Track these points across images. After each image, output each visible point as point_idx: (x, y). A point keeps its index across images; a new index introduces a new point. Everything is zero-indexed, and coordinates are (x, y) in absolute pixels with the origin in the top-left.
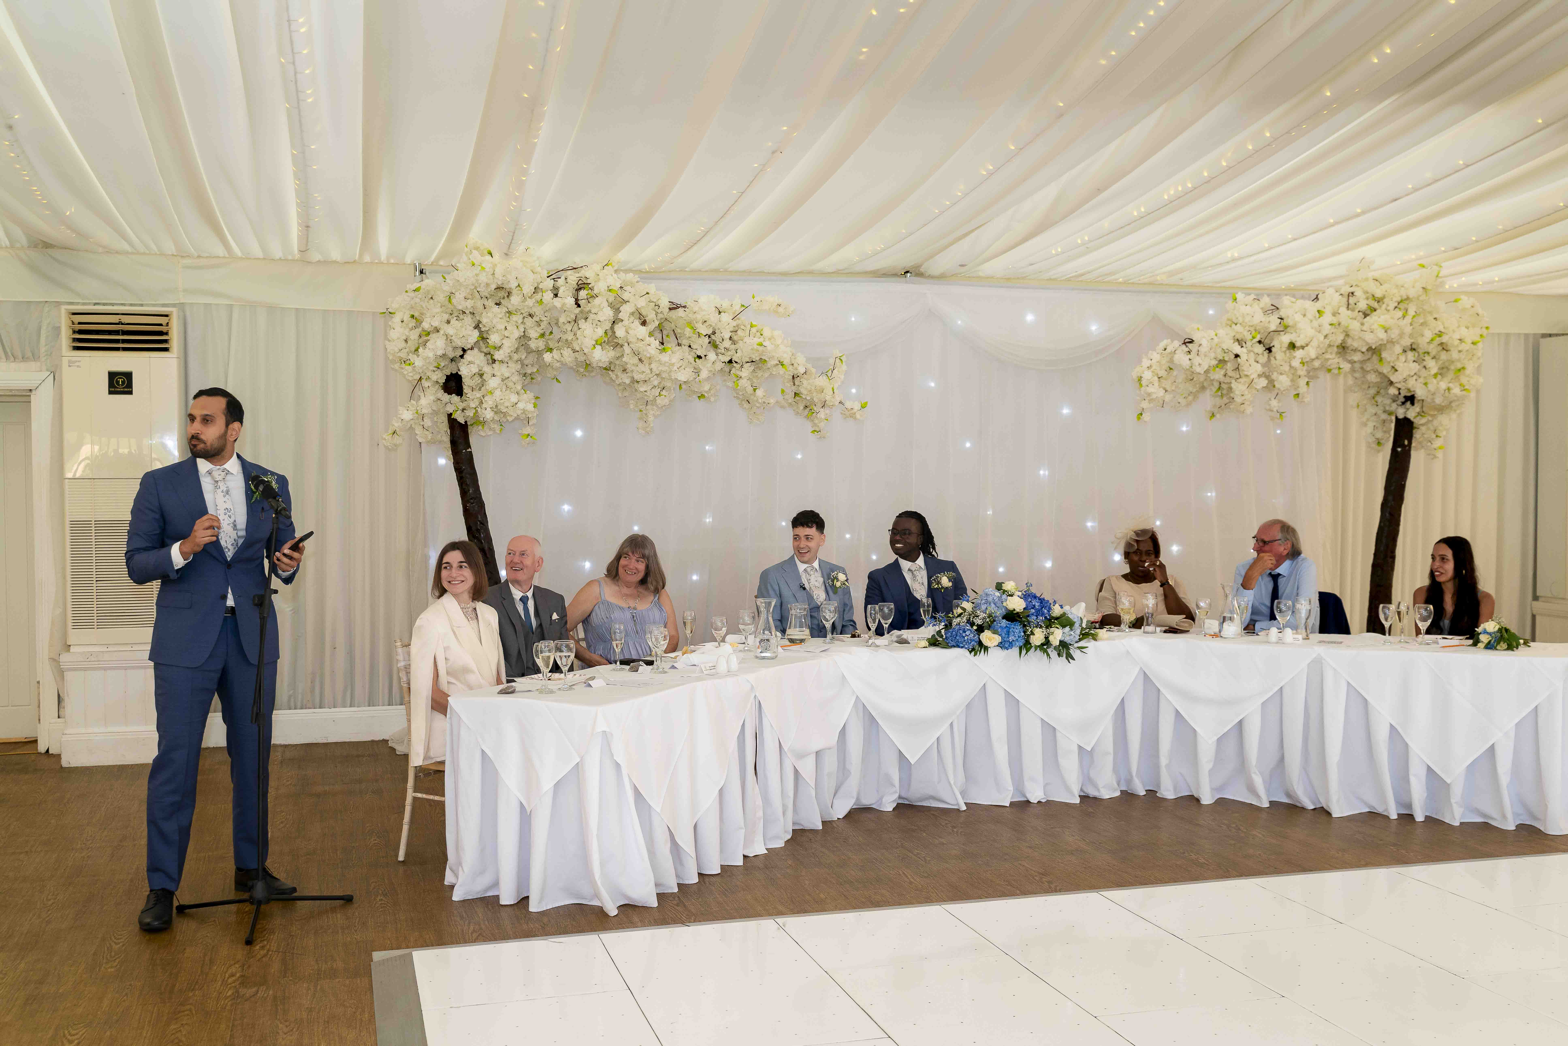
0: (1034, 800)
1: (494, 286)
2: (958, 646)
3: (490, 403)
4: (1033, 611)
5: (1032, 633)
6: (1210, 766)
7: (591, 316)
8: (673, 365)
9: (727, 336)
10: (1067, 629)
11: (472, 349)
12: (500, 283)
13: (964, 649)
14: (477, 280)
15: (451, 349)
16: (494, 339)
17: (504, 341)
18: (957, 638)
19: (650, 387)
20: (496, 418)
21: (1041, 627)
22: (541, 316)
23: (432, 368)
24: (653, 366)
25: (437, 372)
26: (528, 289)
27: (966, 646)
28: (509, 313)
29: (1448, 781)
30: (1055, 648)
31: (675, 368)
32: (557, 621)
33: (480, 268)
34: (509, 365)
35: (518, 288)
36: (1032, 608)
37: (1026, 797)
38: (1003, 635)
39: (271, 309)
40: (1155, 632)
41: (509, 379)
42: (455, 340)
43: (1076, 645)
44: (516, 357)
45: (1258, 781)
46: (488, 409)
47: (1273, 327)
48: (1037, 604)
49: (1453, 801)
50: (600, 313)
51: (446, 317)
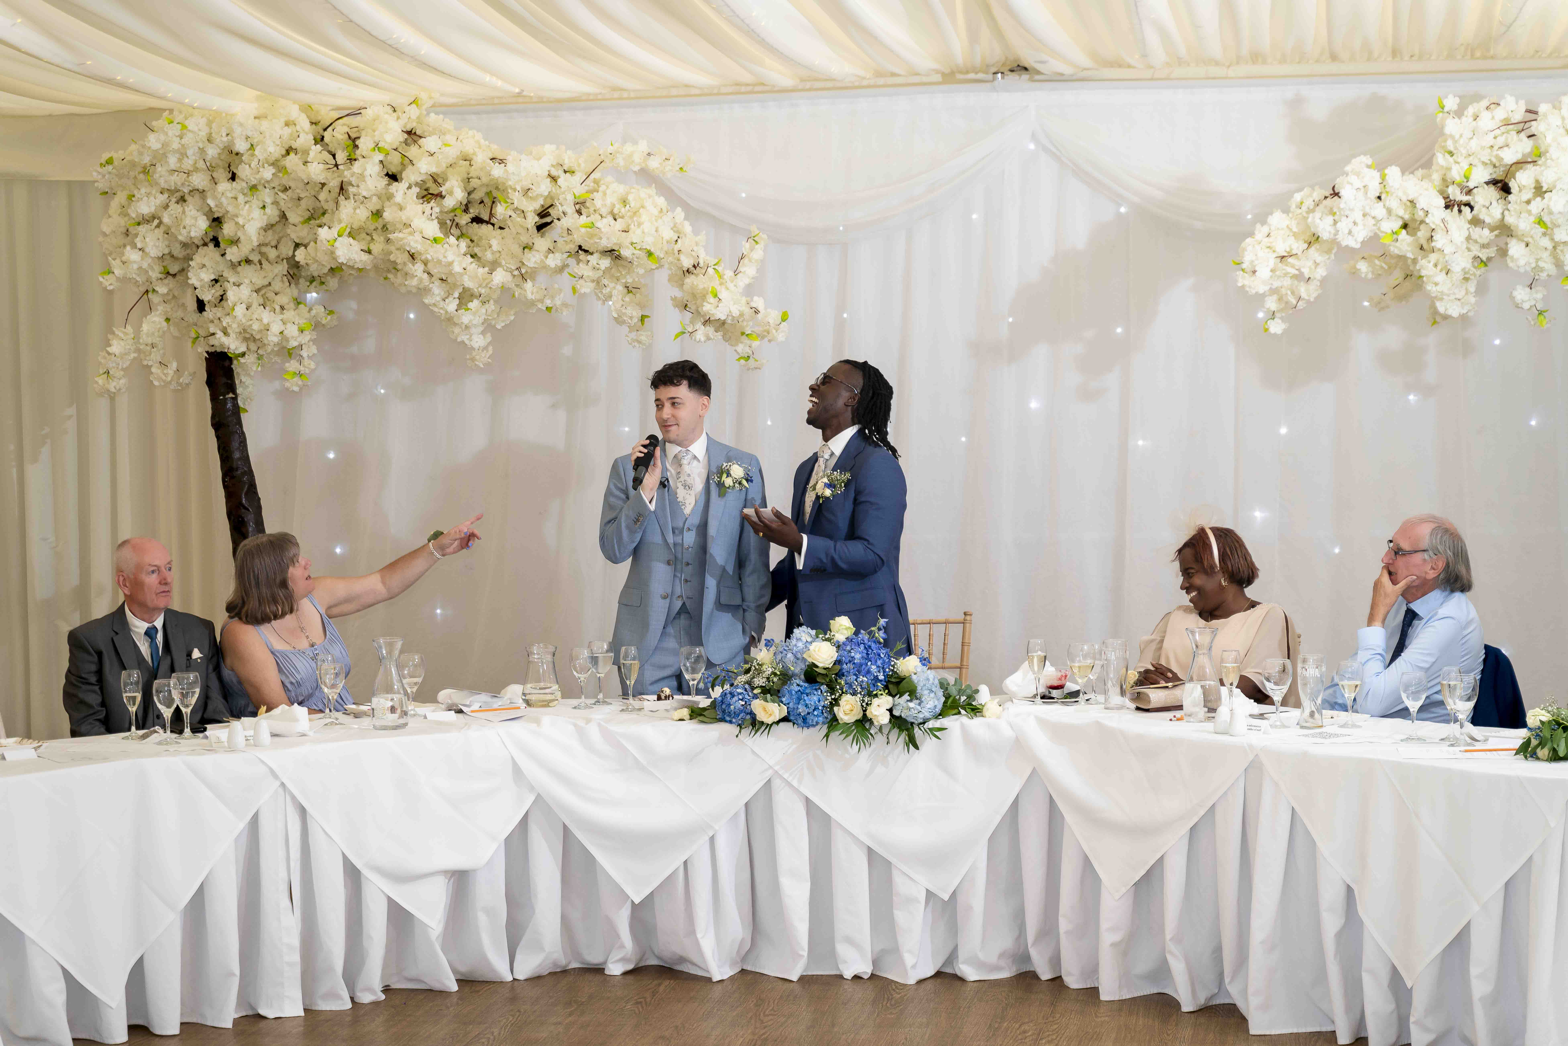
0: (848, 974)
1: (212, 152)
2: (726, 721)
3: (234, 326)
4: (850, 666)
5: (836, 702)
6: (1116, 937)
7: (352, 190)
8: (450, 264)
9: (570, 210)
10: (906, 697)
11: (205, 244)
12: (221, 146)
13: (733, 725)
14: (183, 145)
15: (178, 246)
16: (228, 230)
17: (239, 234)
18: (724, 706)
19: (438, 298)
20: (253, 347)
21: (854, 694)
22: (298, 191)
23: (155, 274)
24: (430, 265)
25: (166, 281)
26: (274, 150)
27: (734, 720)
28: (254, 188)
29: (1409, 986)
30: (880, 729)
31: (457, 268)
32: (199, 661)
33: (179, 126)
34: (264, 266)
35: (250, 152)
36: (850, 662)
37: (838, 969)
38: (791, 705)
39: (34, 184)
40: (1121, 707)
41: (270, 288)
42: (176, 233)
43: (930, 724)
44: (272, 254)
45: (1178, 967)
46: (233, 335)
47: (1509, 157)
48: (858, 656)
49: (1412, 1019)
50: (362, 186)
51: (162, 198)
